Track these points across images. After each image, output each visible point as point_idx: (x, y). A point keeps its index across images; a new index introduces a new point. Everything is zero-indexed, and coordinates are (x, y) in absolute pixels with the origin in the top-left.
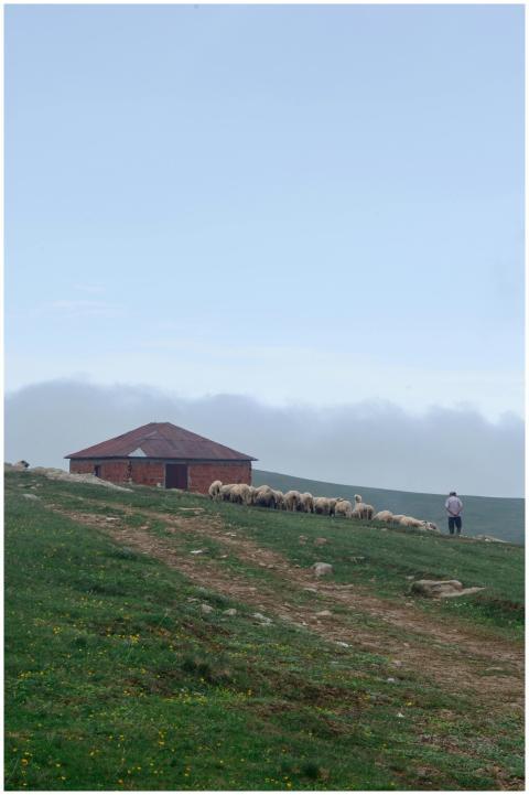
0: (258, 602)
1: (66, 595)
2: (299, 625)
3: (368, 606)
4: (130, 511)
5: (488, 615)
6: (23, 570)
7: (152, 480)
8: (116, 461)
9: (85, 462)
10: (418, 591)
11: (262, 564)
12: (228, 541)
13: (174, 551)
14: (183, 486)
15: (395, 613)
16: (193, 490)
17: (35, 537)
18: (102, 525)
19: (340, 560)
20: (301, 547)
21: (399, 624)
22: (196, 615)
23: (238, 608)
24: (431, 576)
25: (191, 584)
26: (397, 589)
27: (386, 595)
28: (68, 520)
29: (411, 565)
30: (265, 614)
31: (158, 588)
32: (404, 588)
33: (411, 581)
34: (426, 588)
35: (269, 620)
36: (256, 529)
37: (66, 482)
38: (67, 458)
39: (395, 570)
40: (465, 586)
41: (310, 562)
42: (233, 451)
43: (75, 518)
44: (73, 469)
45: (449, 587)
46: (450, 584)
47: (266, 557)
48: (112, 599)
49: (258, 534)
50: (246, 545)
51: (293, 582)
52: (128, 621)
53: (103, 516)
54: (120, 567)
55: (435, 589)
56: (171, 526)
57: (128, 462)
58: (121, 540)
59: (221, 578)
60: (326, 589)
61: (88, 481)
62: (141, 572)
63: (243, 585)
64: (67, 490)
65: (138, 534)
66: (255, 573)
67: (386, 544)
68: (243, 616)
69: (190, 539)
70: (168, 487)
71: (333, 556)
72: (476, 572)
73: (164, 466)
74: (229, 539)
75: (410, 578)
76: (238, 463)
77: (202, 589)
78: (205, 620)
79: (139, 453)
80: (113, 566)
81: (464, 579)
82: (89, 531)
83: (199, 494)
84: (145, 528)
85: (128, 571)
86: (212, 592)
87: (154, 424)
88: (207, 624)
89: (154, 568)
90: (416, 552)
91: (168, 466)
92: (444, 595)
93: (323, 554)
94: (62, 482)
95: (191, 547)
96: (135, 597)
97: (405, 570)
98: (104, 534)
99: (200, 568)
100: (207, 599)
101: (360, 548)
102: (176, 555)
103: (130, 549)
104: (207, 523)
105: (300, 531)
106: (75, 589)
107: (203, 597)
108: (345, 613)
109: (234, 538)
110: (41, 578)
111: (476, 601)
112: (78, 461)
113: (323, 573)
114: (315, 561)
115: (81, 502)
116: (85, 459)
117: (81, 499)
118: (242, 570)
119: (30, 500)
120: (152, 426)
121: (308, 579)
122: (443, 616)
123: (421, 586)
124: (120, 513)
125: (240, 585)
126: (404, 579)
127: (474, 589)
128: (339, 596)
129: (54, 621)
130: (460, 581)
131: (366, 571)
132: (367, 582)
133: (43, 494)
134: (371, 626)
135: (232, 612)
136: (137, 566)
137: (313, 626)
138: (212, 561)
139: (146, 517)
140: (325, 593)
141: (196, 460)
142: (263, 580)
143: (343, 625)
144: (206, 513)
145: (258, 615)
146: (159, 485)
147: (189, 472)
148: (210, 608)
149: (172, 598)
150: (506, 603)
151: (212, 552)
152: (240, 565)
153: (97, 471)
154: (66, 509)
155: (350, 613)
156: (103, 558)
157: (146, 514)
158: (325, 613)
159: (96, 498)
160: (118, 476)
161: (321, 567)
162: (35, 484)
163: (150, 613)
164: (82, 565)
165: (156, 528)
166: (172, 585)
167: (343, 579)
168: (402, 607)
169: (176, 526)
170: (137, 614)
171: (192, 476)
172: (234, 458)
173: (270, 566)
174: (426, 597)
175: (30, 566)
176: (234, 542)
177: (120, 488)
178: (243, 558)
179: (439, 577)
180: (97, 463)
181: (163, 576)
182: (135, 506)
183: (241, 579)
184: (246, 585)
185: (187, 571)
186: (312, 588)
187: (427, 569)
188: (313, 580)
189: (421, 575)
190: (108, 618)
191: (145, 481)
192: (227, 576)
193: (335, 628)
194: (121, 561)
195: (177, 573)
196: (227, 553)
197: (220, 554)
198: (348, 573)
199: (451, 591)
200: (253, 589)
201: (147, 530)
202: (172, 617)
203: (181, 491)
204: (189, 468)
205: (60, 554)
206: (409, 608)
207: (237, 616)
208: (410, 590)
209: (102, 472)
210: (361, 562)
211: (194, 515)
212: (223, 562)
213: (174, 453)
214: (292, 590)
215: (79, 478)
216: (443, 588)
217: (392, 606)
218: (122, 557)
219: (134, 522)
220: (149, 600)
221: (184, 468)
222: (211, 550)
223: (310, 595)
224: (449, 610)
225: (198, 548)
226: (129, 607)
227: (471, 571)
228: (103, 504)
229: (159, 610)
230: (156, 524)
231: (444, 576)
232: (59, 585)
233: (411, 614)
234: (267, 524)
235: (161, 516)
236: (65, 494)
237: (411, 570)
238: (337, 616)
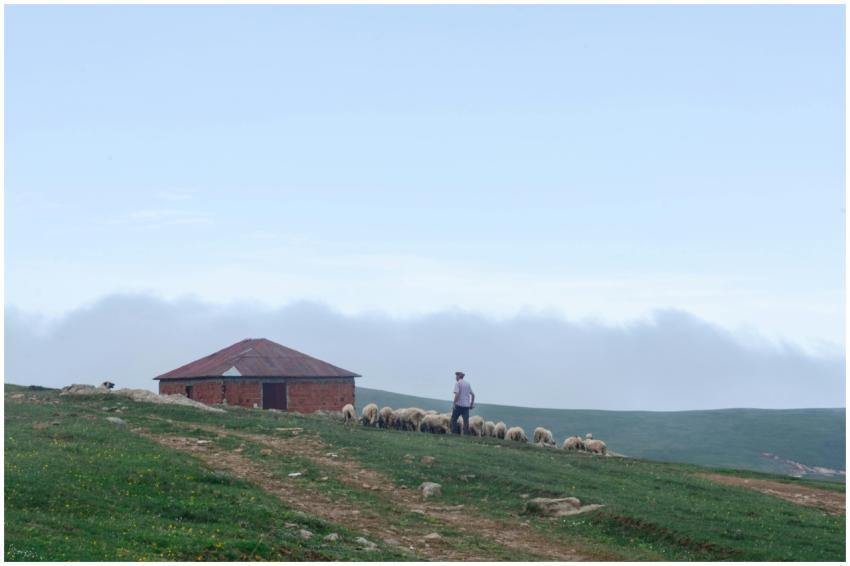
0: (362, 525)
1: (153, 523)
2: (405, 549)
3: (480, 527)
4: (223, 433)
5: (608, 533)
6: (106, 498)
7: (248, 401)
8: (209, 381)
9: (176, 383)
10: (533, 510)
11: (365, 485)
12: (329, 462)
13: (270, 474)
14: (282, 406)
15: (508, 534)
16: (292, 410)
17: (120, 462)
18: (193, 448)
19: (450, 479)
20: (407, 466)
21: (514, 545)
22: (294, 541)
23: (340, 533)
24: (547, 494)
25: (288, 508)
26: (511, 508)
27: (499, 515)
28: (155, 443)
29: (525, 482)
30: (369, 538)
31: (253, 514)
32: (519, 507)
33: (527, 499)
34: (542, 506)
35: (373, 544)
36: (358, 449)
37: (155, 404)
38: (155, 379)
39: (508, 488)
40: (583, 503)
41: (416, 482)
42: (335, 368)
43: (163, 441)
44: (163, 391)
45: (565, 505)
46: (568, 501)
47: (370, 478)
48: (204, 526)
49: (361, 454)
50: (348, 465)
51: (400, 504)
52: (220, 549)
53: (193, 439)
54: (211, 492)
55: (551, 508)
56: (267, 447)
57: (222, 382)
58: (214, 464)
59: (322, 501)
60: (435, 510)
61: (177, 402)
62: (233, 497)
63: (346, 508)
64: (155, 412)
65: (232, 457)
66: (358, 495)
67: (500, 461)
68: (346, 541)
69: (287, 461)
70: (266, 407)
71: (443, 476)
72: (595, 488)
73: (261, 386)
74: (330, 459)
75: (525, 496)
76: (341, 380)
77: (300, 513)
78: (304, 546)
79: (233, 372)
80: (204, 491)
81: (583, 496)
82: (179, 454)
83: (299, 414)
84: (239, 450)
85: (220, 496)
86: (311, 516)
87: (250, 340)
88: (306, 550)
89: (248, 492)
90: (531, 469)
91: (265, 385)
92: (561, 513)
93: (432, 473)
94: (150, 404)
95: (288, 469)
96: (228, 523)
97: (519, 488)
98: (194, 458)
99: (300, 491)
100: (305, 523)
101: (470, 466)
102: (272, 478)
103: (222, 473)
104: (306, 444)
105: (407, 449)
106: (162, 516)
107: (302, 522)
108: (456, 535)
109: (335, 459)
110: (126, 506)
111: (595, 519)
112: (167, 382)
113: (431, 493)
114: (424, 481)
115: (169, 425)
116: (176, 380)
117: (170, 421)
118: (344, 492)
119: (115, 424)
120: (247, 343)
121: (415, 501)
122: (560, 535)
123: (537, 505)
124: (213, 435)
125: (342, 509)
126: (518, 498)
127: (594, 507)
128: (448, 518)
129: (140, 551)
130: (578, 497)
131: (478, 491)
132: (478, 502)
133: (129, 418)
134: (483, 548)
135: (333, 536)
136: (231, 491)
137: (421, 550)
138: (312, 484)
139: (240, 439)
140: (433, 515)
141: (295, 377)
142: (368, 504)
143: (453, 548)
144: (304, 433)
145: (361, 540)
146: (255, 405)
147: (288, 391)
148: (309, 533)
149: (268, 523)
150: (627, 520)
151: (312, 474)
152: (343, 488)
153: (189, 393)
154: (153, 432)
155: (461, 535)
156: (194, 483)
157: (240, 435)
158: (434, 535)
159: (186, 420)
160: (212, 397)
161: (429, 487)
162: (120, 407)
163: (244, 540)
164: (171, 491)
165: (252, 450)
166: (268, 510)
167: (453, 500)
168: (516, 527)
169: (272, 447)
170: (230, 541)
171: (291, 395)
172: (336, 374)
173: (375, 487)
174: (542, 516)
175: (113, 493)
176: (336, 463)
177: (212, 409)
178: (345, 479)
179: (556, 495)
180: (188, 384)
181: (258, 501)
182: (228, 427)
183: (342, 502)
184: (349, 509)
185: (285, 495)
186: (420, 509)
187: (543, 487)
188: (420, 501)
189: (536, 493)
190: (198, 546)
191: (240, 402)
192: (328, 499)
193: (445, 552)
194: (213, 487)
195: (273, 497)
196: (328, 475)
197: (321, 477)
198: (458, 493)
199: (569, 509)
200: (356, 512)
201: (242, 453)
202: (267, 544)
203: (279, 412)
204: (288, 388)
205: (146, 481)
206: (524, 528)
207: (339, 541)
208: (525, 509)
209: (195, 394)
210: (472, 481)
211: (291, 436)
212: (324, 485)
213: (272, 371)
214: (398, 513)
215: (168, 399)
216: (560, 506)
217: (505, 527)
218: (214, 481)
219: (227, 445)
220: (243, 526)
221: (282, 387)
222: (310, 471)
223: (417, 517)
224: (566, 529)
225: (296, 470)
226: (221, 534)
227: (589, 487)
228: (194, 426)
229: (253, 536)
230: (252, 446)
231: (561, 493)
232: (144, 513)
233: (525, 534)
234: (371, 443)
235: (257, 437)
236: (153, 416)
237: (527, 487)
238: (447, 539)
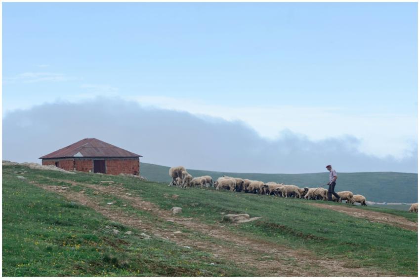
0: (143, 227)
1: (41, 226)
2: (165, 239)
3: (201, 228)
4: (74, 184)
5: (263, 231)
6: (18, 214)
7: (86, 169)
8: (67, 159)
9: (50, 160)
10: (227, 220)
11: (145, 209)
12: (127, 197)
13: (98, 203)
14: (103, 171)
15: (214, 231)
16: (108, 173)
17: (24, 198)
18: (60, 191)
19: (186, 205)
20: (165, 199)
21: (217, 236)
22: (110, 235)
23: (132, 231)
24: (233, 212)
25: (107, 219)
26: (216, 219)
27: (210, 223)
28: (41, 189)
29: (223, 207)
30: (147, 233)
31: (90, 222)
32: (220, 218)
33: (223, 215)
34: (231, 218)
35: (149, 236)
36: (141, 191)
37: (40, 170)
38: (40, 158)
39: (215, 210)
40: (251, 217)
41: (170, 207)
42: (129, 152)
43: (45, 188)
44: (44, 164)
45: (243, 218)
46: (244, 216)
47: (147, 205)
48: (66, 227)
49: (142, 193)
50: (137, 199)
51: (162, 217)
52: (74, 238)
53: (60, 187)
54: (69, 211)
55: (236, 219)
56: (96, 190)
57: (73, 159)
58: (70, 198)
59: (124, 216)
60: (179, 220)
61: (51, 169)
62: (80, 214)
63: (135, 220)
64: (41, 174)
65: (79, 195)
66: (141, 213)
67: (210, 197)
68: (135, 235)
69: (106, 197)
70: (95, 172)
71: (183, 204)
72: (257, 210)
73: (93, 161)
74: (127, 196)
75: (222, 213)
76: (133, 159)
77: (113, 221)
78: (115, 237)
79: (79, 155)
80: (66, 211)
81: (251, 213)
82: (53, 194)
83: (111, 175)
84: (83, 192)
85: (74, 214)
86: (118, 223)
87: (87, 139)
88: (116, 239)
89: (88, 212)
90: (226, 200)
91: (95, 161)
92: (240, 221)
93: (177, 202)
94: (38, 170)
95: (107, 201)
96: (78, 226)
97: (220, 210)
98: (60, 196)
99: (112, 211)
100: (115, 227)
101: (196, 199)
102: (99, 205)
103: (75, 203)
104: (116, 189)
105: (165, 191)
106: (46, 223)
107: (114, 226)
108: (189, 232)
109: (130, 196)
110: (28, 218)
111: (257, 224)
112: (46, 160)
113: (177, 212)
114: (174, 206)
115: (48, 180)
116: (50, 159)
117: (48, 178)
118: (135, 212)
119: (21, 179)
121: (169, 216)
122: (240, 232)
123: (229, 217)
124: (69, 185)
125: (133, 220)
126: (220, 214)
127: (256, 218)
128: (185, 224)
129: (35, 239)
130: (248, 214)
131: (200, 211)
132: (200, 216)
133: (28, 176)
134: (202, 238)
135: (129, 233)
136: (79, 211)
137: (172, 239)
138: (119, 208)
139: (83, 186)
140: (178, 222)
141: (110, 157)
142: (146, 217)
143: (188, 238)
144: (115, 183)
145: (143, 234)
146: (90, 171)
147: (106, 164)
148: (117, 231)
149: (97, 226)
150: (272, 224)
151: (118, 203)
152: (134, 209)
153: (57, 164)
154: (40, 183)
155: (191, 232)
156: (61, 207)
157: (83, 185)
158: (178, 232)
159: (56, 178)
160: (68, 167)
161: (176, 209)
162: (23, 171)
163: (86, 234)
164: (50, 211)
165: (89, 192)
166: (97, 220)
167: (188, 215)
168: (219, 228)
169: (99, 191)
170: (79, 234)
171: (108, 166)
172: (130, 156)
173: (150, 209)
174: (231, 223)
175: (21, 212)
176: (130, 198)
177: (69, 172)
178: (134, 206)
179: (238, 213)
180: (56, 161)
181: (93, 216)
182: (77, 181)
183: (134, 217)
184: (137, 220)
185: (105, 213)
186: (172, 220)
187: (231, 209)
188: (172, 216)
189: (228, 212)
190: (63, 237)
191: (83, 170)
192: (126, 215)
193: (184, 240)
194: (70, 209)
195: (100, 214)
196: (126, 204)
197: (123, 204)
198: (190, 212)
199: (244, 219)
200: (141, 221)
201: (84, 193)
202: (97, 236)
203: (102, 174)
204: (106, 162)
205: (37, 207)
206: (222, 228)
207: (132, 235)
208: (223, 220)
209: (60, 165)
210: (197, 206)
211: (108, 185)
212: (125, 208)
213: (98, 154)
214: (161, 221)
215: (47, 168)
216: (240, 218)
217: (213, 228)
218: (71, 207)
219: (77, 189)
220: (85, 227)
221: (103, 162)
222: (118, 202)
223: (170, 223)
224: (243, 229)
225: (111, 201)
226: (75, 231)
227: (255, 209)
228: (60, 181)
229: (91, 232)
230: (89, 190)
231: (241, 212)
232: (37, 221)
233: (223, 231)
234: (147, 188)
235: (91, 186)
236: (40, 176)
237: (223, 209)
238: (185, 234)
